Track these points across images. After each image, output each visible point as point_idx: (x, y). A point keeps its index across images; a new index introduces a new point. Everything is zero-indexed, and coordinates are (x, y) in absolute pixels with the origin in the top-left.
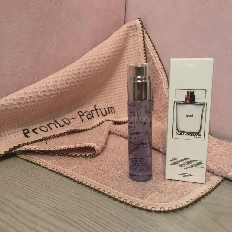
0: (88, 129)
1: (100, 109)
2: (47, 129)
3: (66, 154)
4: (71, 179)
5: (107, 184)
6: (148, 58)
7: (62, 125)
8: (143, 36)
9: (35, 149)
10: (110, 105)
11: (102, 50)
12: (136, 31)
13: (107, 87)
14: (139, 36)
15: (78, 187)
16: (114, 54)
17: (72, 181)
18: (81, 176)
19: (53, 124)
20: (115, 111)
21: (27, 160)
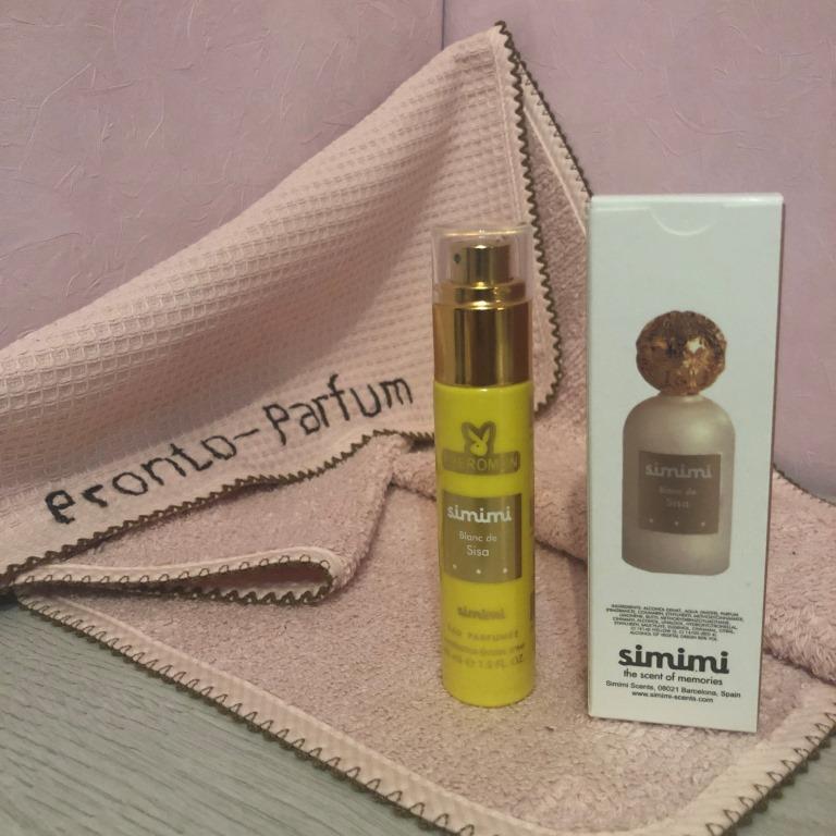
0: (306, 472)
1: (353, 391)
2: (145, 486)
3: (212, 593)
4: (225, 711)
5: (370, 735)
6: (537, 181)
7: (201, 463)
8: (517, 92)
9: (86, 580)
10: (392, 370)
11: (352, 157)
12: (490, 75)
13: (380, 303)
14: (502, 93)
15: (250, 749)
16: (403, 170)
17: (228, 718)
18: (264, 697)
19: (166, 463)
20: (413, 397)
21: (54, 620)
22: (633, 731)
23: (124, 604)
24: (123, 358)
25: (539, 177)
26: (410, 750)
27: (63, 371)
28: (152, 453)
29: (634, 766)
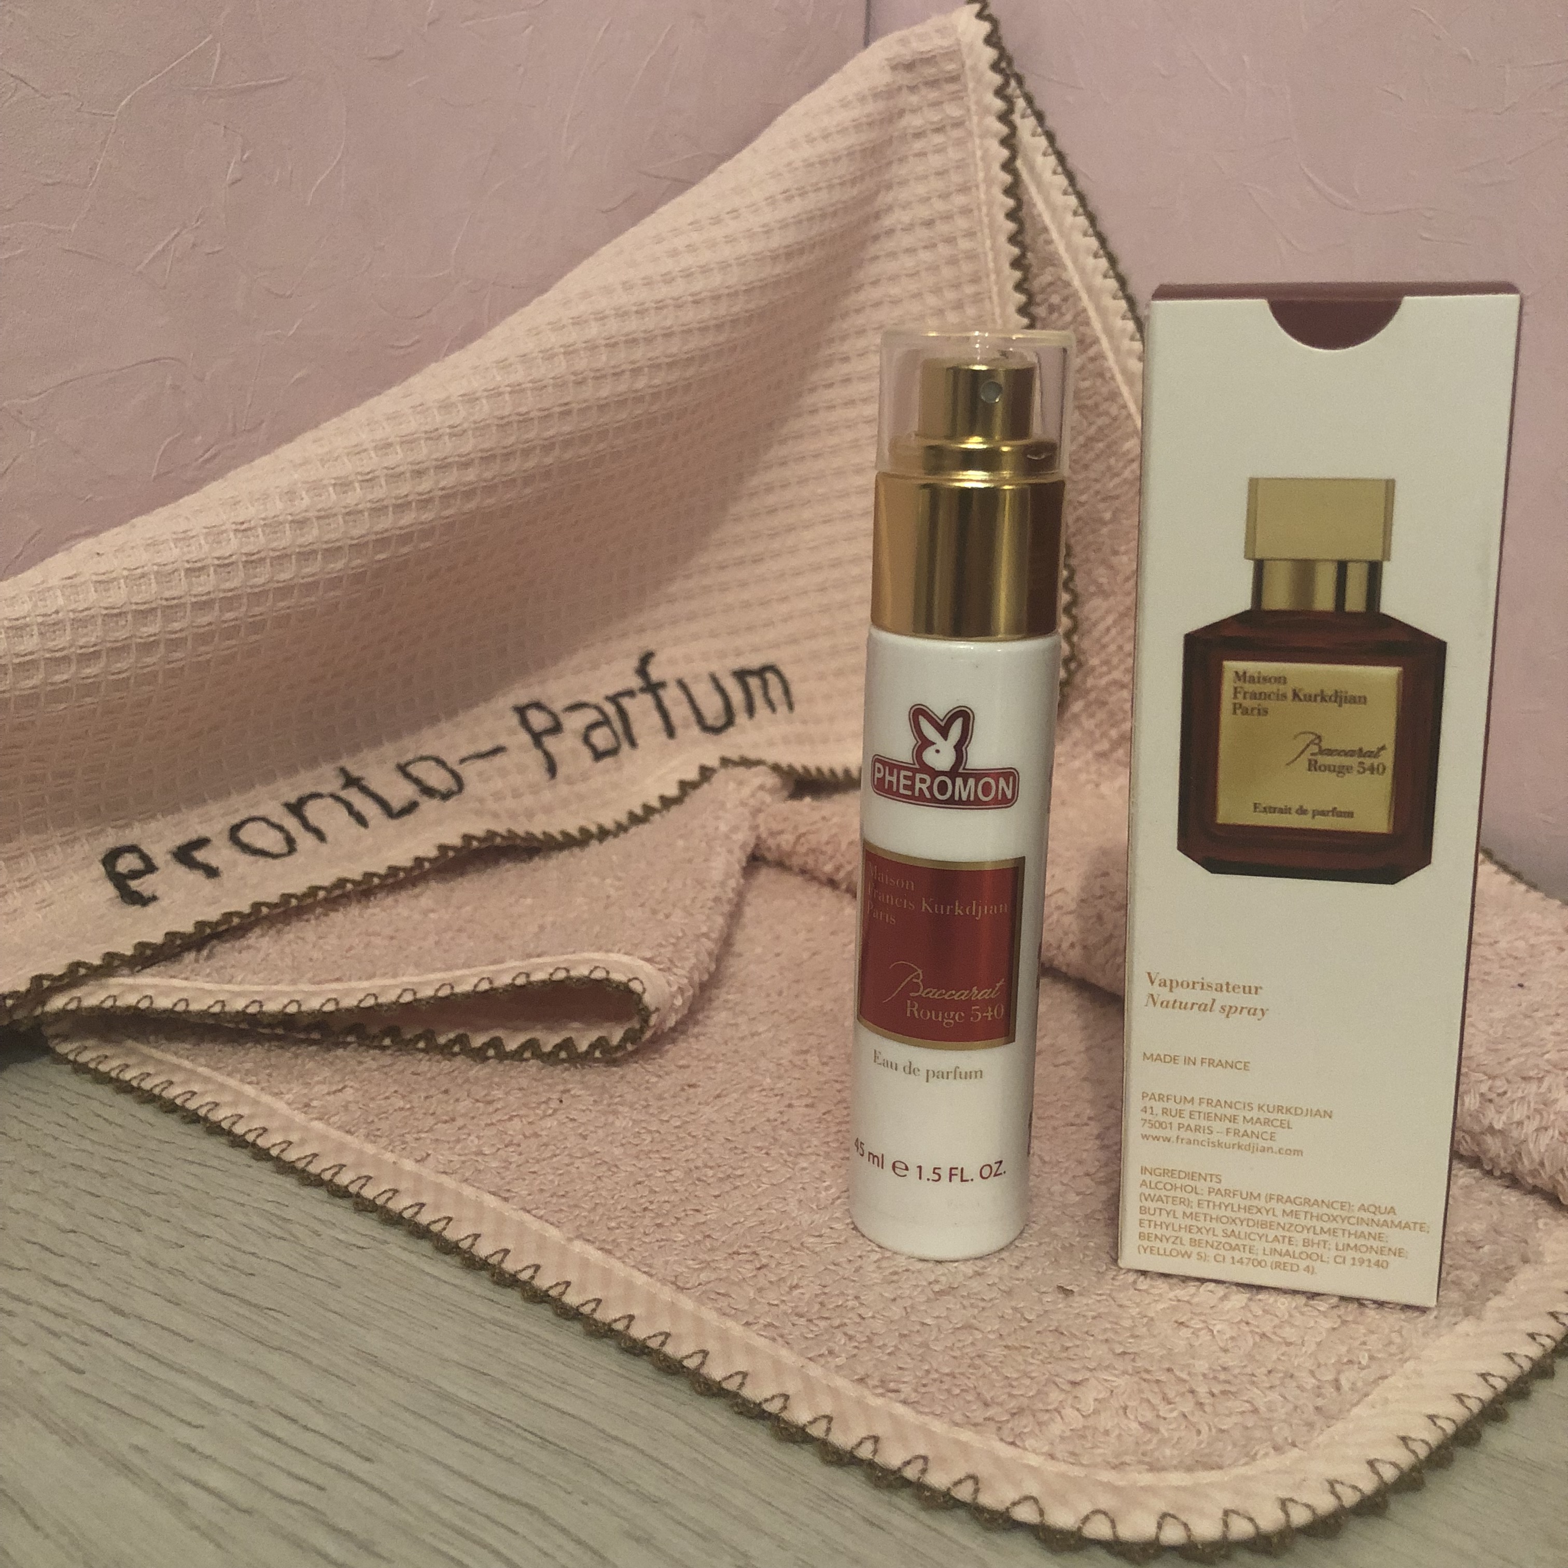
0: (594, 829)
1: (682, 685)
2: (291, 842)
3: (418, 1038)
4: (447, 1248)
5: (724, 1295)
6: (1039, 298)
7: (396, 805)
8: (1004, 130)
9: (181, 1007)
10: (756, 649)
11: (695, 237)
12: (956, 97)
13: (738, 519)
14: (976, 131)
15: (499, 1315)
16: (790, 266)
17: (454, 1260)
18: (521, 1223)
19: (330, 801)
20: (793, 699)
21: (117, 1080)
22: (1225, 1297)
23: (252, 1055)
24: (258, 596)
25: (1043, 291)
26: (802, 1321)
27: (144, 614)
28: (304, 782)
29: (1227, 1360)
